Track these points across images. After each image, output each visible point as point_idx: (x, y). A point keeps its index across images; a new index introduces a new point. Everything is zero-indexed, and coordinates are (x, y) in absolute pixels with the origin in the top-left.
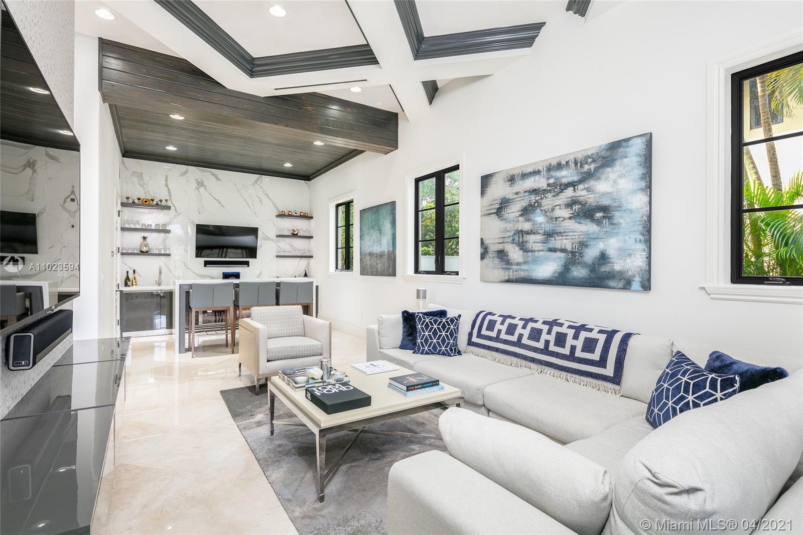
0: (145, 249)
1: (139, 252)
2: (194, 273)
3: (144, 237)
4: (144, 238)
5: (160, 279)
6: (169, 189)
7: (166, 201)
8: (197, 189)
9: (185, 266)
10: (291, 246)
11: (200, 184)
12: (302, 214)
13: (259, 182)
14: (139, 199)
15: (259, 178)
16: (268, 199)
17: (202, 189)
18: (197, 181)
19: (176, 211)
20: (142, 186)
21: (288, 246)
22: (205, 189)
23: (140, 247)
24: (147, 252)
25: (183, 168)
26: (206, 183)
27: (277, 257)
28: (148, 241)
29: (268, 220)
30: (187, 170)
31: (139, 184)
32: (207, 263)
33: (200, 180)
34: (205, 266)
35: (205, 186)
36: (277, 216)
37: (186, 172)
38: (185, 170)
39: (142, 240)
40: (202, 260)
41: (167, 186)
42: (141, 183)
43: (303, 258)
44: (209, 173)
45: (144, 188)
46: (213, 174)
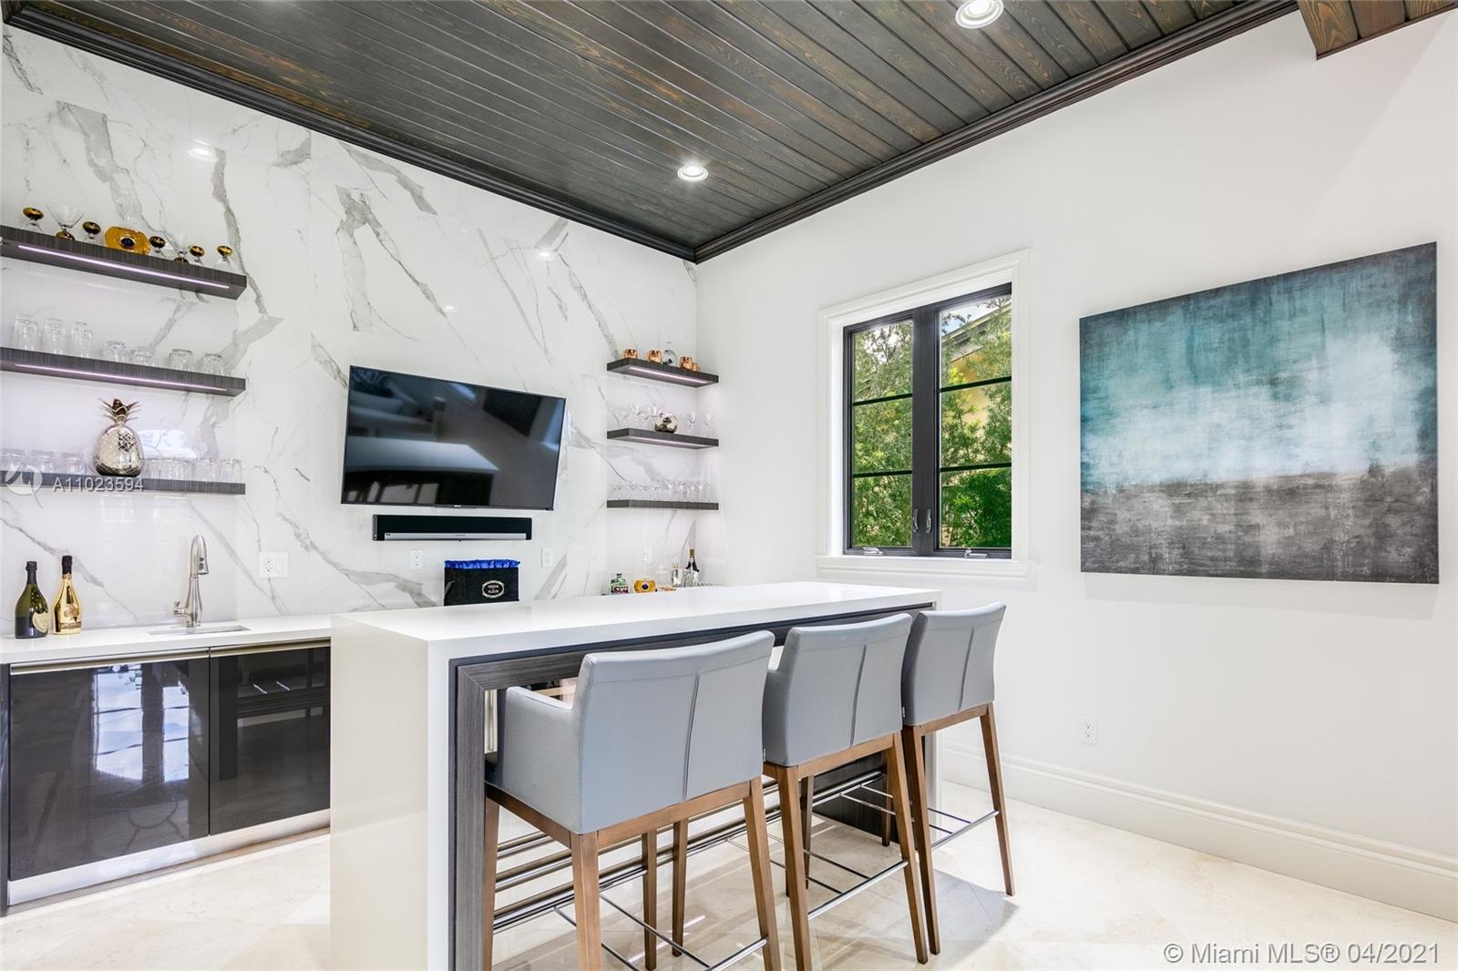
0: (119, 461)
1: (92, 472)
2: (335, 565)
3: (117, 404)
4: (119, 410)
5: (194, 595)
6: (229, 211)
7: (222, 252)
8: (347, 228)
9: (298, 536)
10: (649, 469)
11: (358, 212)
12: (688, 366)
13: (559, 239)
14: (92, 229)
15: (556, 229)
16: (584, 305)
17: (364, 232)
18: (346, 198)
19: (262, 309)
20: (102, 175)
21: (641, 469)
22: (378, 234)
23: (98, 448)
24: (133, 473)
25: (294, 134)
26: (378, 212)
27: (611, 504)
28: (137, 423)
29: (585, 376)
30: (307, 144)
31: (91, 163)
32: (384, 527)
33: (356, 196)
34: (380, 536)
35: (375, 225)
36: (611, 367)
37: (302, 155)
38: (295, 145)
39: (104, 419)
40: (369, 512)
41: (220, 194)
42: (102, 162)
43: (680, 512)
44: (394, 177)
45: (115, 190)
46: (405, 184)
